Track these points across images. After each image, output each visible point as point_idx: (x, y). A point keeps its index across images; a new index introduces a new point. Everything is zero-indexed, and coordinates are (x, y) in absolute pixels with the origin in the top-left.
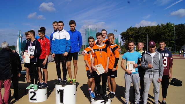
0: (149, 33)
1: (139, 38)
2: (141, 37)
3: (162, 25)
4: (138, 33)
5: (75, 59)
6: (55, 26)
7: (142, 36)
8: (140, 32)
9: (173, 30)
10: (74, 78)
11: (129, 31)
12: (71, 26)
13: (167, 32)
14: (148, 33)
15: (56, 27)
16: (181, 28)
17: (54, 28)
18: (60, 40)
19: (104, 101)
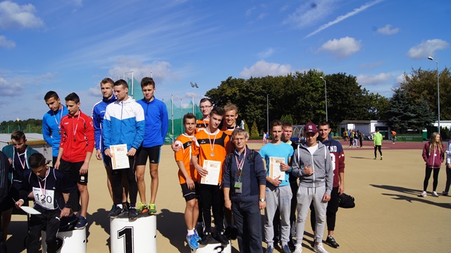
0: (270, 93)
1: (248, 104)
2: (254, 101)
3: (299, 75)
4: (246, 92)
5: (153, 161)
6: (107, 88)
7: (255, 99)
8: (251, 89)
9: (321, 87)
10: (152, 202)
11: (225, 88)
12: (145, 90)
13: (309, 90)
14: (268, 93)
15: (108, 91)
16: (339, 83)
17: (104, 93)
18: (123, 121)
19: (220, 244)
